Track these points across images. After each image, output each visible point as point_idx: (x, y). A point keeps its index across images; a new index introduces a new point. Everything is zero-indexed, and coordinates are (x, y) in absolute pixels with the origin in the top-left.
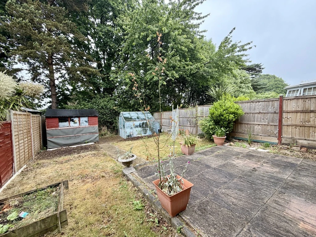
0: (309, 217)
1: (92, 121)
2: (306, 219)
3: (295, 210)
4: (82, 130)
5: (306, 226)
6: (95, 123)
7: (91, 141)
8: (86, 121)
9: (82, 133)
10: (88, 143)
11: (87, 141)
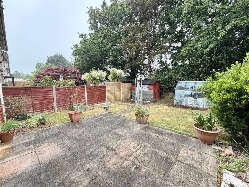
0: (48, 150)
1: (150, 88)
2: (47, 148)
3: (55, 148)
4: (145, 93)
5: (45, 145)
6: (152, 89)
7: (149, 100)
8: (147, 88)
9: (145, 94)
10: (147, 100)
11: (146, 99)
